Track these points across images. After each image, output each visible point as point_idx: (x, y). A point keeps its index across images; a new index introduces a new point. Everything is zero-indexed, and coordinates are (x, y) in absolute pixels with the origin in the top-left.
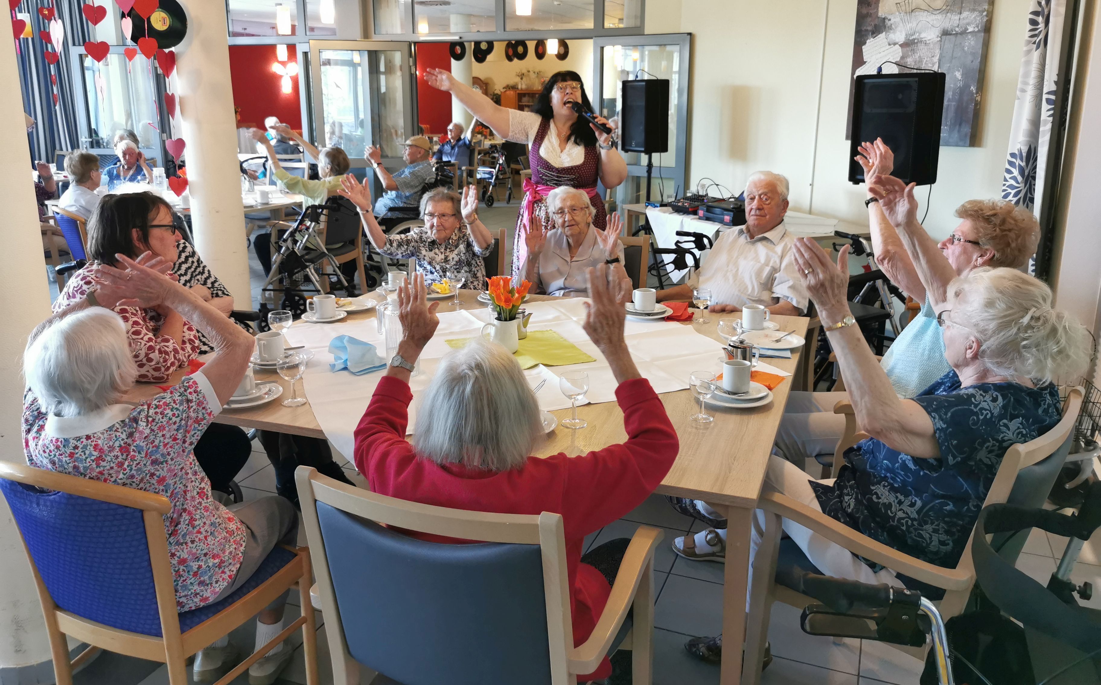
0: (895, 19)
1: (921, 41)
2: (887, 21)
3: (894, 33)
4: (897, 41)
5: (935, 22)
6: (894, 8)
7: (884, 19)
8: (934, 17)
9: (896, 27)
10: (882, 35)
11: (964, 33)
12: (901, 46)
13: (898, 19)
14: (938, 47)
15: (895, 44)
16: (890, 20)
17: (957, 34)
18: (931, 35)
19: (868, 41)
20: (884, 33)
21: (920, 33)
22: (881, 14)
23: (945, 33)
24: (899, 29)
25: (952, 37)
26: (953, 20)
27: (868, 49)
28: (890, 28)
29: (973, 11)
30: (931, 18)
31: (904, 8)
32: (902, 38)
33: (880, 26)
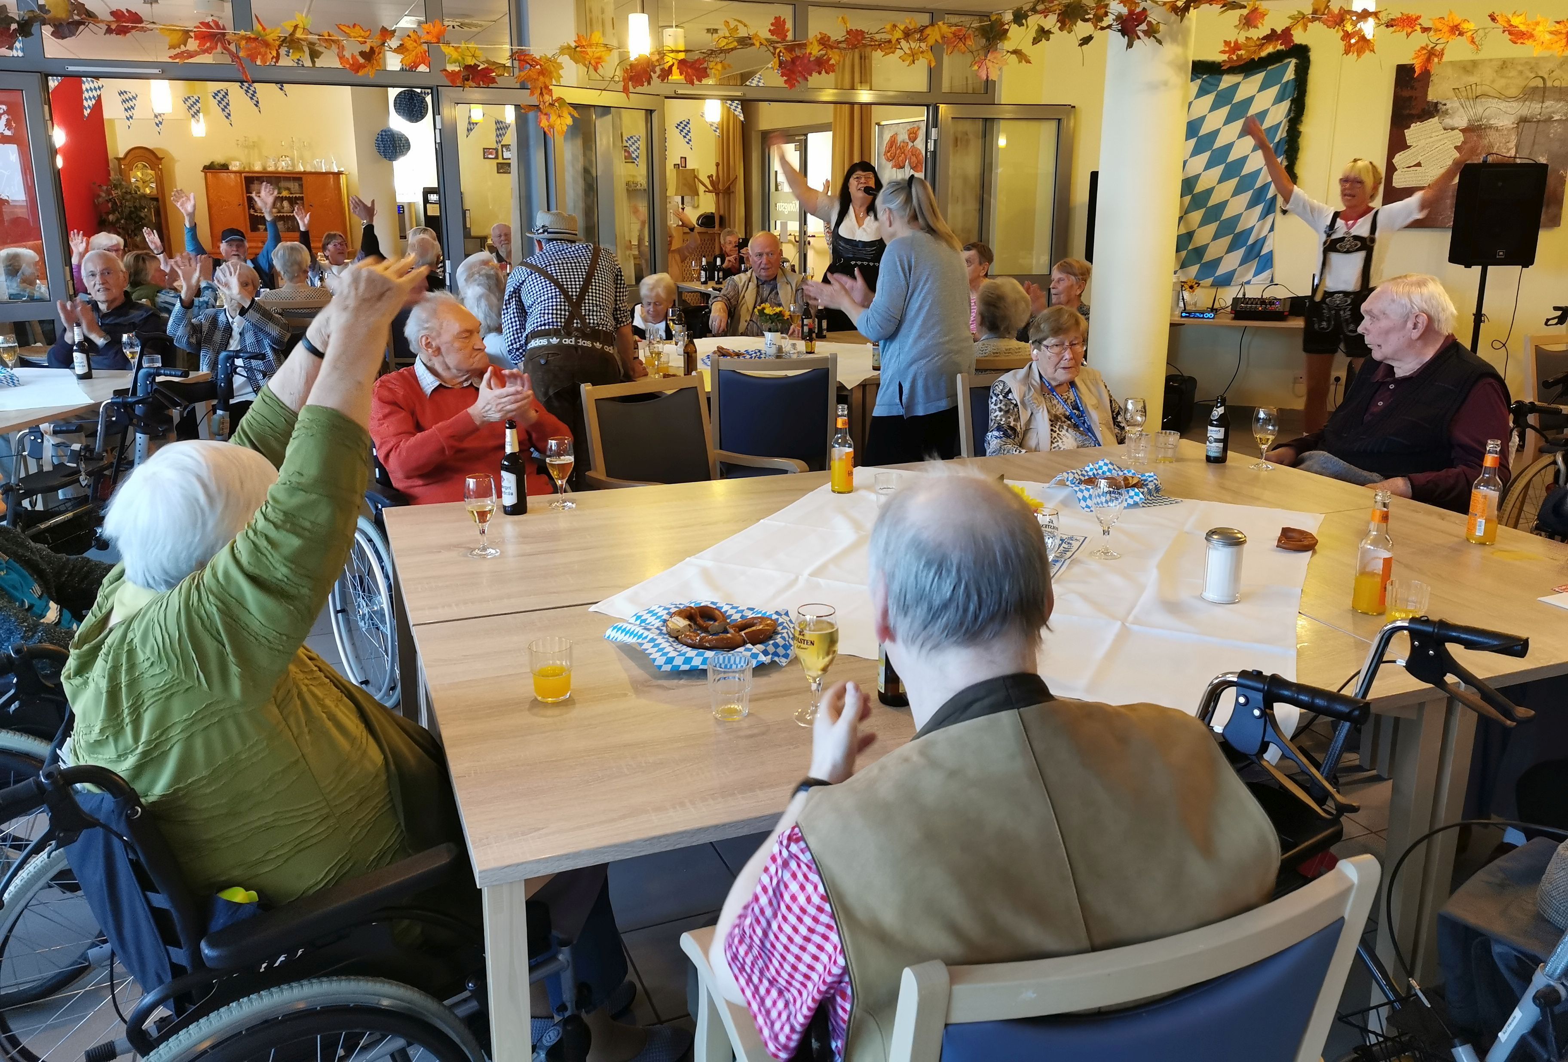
0: (1452, 104)
1: (1490, 128)
2: (1440, 106)
3: (1451, 117)
4: (1456, 125)
5: (1509, 109)
6: (1452, 94)
7: (1437, 103)
8: (1505, 104)
9: (1453, 113)
10: (1435, 120)
11: (1549, 120)
12: (1463, 131)
13: (1457, 104)
14: (1513, 133)
15: (1453, 129)
16: (1445, 105)
17: (1539, 121)
18: (1505, 122)
19: (1413, 125)
20: (1437, 118)
21: (1489, 119)
22: (1430, 98)
23: (1524, 120)
24: (1458, 114)
25: (1534, 125)
26: (1533, 108)
27: (1414, 133)
28: (1446, 113)
29: (1559, 100)
30: (1503, 105)
31: (1464, 94)
32: (1464, 124)
33: (1430, 111)
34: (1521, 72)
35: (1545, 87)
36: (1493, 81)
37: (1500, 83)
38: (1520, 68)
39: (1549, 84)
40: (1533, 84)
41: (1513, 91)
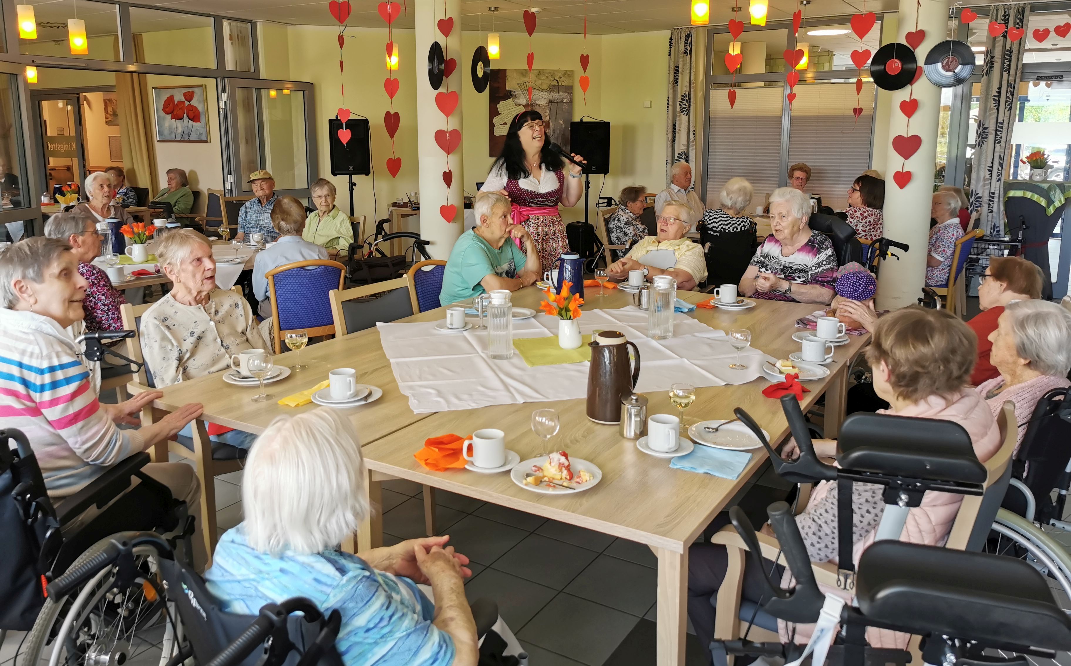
0: (518, 92)
2: (512, 93)
3: (519, 99)
4: (521, 103)
5: (544, 96)
6: (517, 86)
7: (511, 91)
9: (519, 97)
10: (511, 100)
13: (520, 92)
14: (547, 108)
15: (520, 105)
16: (515, 92)
17: (558, 102)
18: (543, 102)
19: (501, 102)
21: (535, 101)
22: (508, 88)
23: (551, 102)
24: (521, 97)
25: (556, 105)
26: (554, 96)
27: (502, 106)
28: (516, 96)
29: (565, 92)
30: (541, 94)
31: (523, 87)
32: (524, 102)
33: (508, 95)
34: (547, 77)
35: (558, 85)
36: (535, 81)
37: (539, 82)
38: (546, 75)
39: (560, 84)
40: (553, 83)
41: (545, 87)
